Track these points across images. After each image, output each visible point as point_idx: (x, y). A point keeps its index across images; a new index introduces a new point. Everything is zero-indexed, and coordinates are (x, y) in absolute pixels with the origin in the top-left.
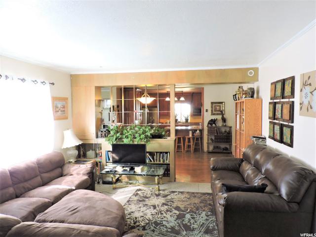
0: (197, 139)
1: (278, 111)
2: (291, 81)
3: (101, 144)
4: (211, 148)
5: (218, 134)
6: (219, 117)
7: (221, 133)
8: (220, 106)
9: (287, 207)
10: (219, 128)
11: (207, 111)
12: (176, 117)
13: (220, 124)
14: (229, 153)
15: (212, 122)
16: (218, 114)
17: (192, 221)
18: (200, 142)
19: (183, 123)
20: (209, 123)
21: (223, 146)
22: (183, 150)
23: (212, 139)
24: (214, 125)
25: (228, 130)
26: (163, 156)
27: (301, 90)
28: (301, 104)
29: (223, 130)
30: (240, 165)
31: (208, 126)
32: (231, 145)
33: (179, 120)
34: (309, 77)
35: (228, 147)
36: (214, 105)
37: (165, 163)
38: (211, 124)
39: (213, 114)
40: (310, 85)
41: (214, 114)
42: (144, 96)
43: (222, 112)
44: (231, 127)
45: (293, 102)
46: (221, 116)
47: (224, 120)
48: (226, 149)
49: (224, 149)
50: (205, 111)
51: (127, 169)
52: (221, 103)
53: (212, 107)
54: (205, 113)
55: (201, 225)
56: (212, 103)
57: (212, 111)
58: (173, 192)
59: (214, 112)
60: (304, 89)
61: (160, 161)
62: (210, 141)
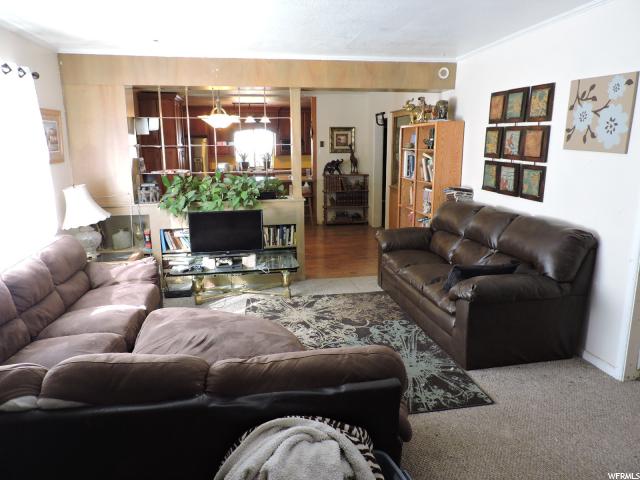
1: (511, 143)
2: (547, 91)
3: (147, 216)
4: (331, 216)
5: (343, 189)
6: (346, 157)
7: (349, 186)
8: (346, 135)
9: (557, 290)
10: (345, 178)
11: (322, 144)
12: (244, 158)
13: (347, 169)
14: (363, 224)
15: (334, 166)
16: (343, 151)
17: (386, 336)
19: (260, 169)
20: (326, 169)
21: (351, 211)
23: (332, 200)
24: (336, 172)
25: (361, 180)
26: (282, 233)
27: (572, 108)
28: (568, 130)
29: (353, 181)
30: (430, 239)
31: (324, 174)
32: (366, 209)
33: (251, 165)
34: (593, 87)
35: (361, 212)
36: (335, 133)
37: (287, 246)
38: (331, 171)
39: (334, 151)
40: (594, 99)
41: (335, 151)
42: (216, 112)
43: (350, 146)
44: (366, 176)
45: (549, 128)
46: (349, 155)
47: (354, 162)
48: (358, 216)
49: (353, 217)
50: (318, 144)
51: (226, 261)
52: (349, 129)
53: (332, 138)
54: (319, 149)
55: (406, 341)
56: (333, 129)
57: (332, 145)
58: (320, 297)
59: (335, 147)
60: (577, 106)
61: (275, 242)
62: (329, 204)
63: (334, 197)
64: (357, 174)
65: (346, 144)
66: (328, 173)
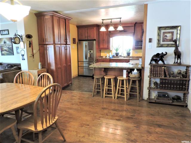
0: (134, 82)
4: (154, 95)
5: (165, 76)
6: (171, 51)
8: (172, 33)
10: (168, 67)
11: (150, 41)
12: (117, 50)
13: (170, 60)
14: (182, 106)
15: (159, 57)
16: (168, 46)
18: (137, 86)
19: (124, 57)
20: (152, 60)
21: (173, 94)
22: (113, 96)
23: (156, 83)
24: (160, 62)
25: (183, 69)
29: (176, 70)
31: (151, 64)
32: (186, 94)
35: (181, 94)
36: (163, 31)
38: (156, 61)
39: (160, 46)
41: (162, 46)
43: (175, 41)
44: (188, 67)
46: (173, 49)
47: (178, 55)
48: (178, 98)
49: (174, 99)
50: (148, 40)
52: (175, 27)
53: (159, 35)
54: (148, 45)
56: (160, 28)
57: (159, 40)
59: (162, 43)
62: (153, 86)
63: (158, 81)
64: (180, 64)
65: (172, 40)
66: (154, 63)
